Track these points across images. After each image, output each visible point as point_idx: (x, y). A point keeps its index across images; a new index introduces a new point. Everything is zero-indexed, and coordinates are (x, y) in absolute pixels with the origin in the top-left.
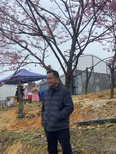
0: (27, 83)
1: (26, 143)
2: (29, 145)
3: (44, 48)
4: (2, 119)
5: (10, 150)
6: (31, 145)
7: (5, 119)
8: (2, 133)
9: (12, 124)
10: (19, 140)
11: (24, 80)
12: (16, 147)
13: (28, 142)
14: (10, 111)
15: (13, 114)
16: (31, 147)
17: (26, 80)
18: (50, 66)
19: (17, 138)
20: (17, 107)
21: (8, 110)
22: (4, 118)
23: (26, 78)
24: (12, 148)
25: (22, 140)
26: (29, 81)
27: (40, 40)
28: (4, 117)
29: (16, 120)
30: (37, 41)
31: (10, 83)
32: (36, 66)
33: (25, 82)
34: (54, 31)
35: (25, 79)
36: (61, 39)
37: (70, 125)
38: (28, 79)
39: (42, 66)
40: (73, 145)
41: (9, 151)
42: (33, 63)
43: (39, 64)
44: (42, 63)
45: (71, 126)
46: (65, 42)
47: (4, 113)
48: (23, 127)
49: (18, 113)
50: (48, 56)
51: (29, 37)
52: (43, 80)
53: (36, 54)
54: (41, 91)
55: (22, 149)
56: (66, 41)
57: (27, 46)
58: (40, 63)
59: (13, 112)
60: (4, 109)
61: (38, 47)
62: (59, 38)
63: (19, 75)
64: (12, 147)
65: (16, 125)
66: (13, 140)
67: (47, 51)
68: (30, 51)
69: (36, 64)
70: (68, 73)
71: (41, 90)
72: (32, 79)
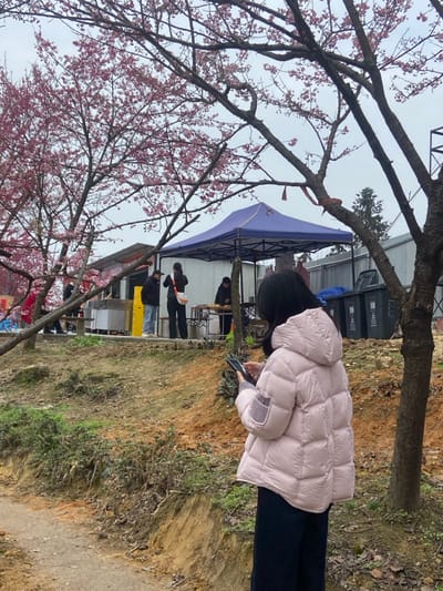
0: (272, 257)
1: (228, 524)
2: (234, 537)
3: (332, 118)
4: (171, 390)
5: (172, 534)
6: (244, 540)
7: (180, 393)
8: (157, 449)
9: (199, 415)
10: (203, 499)
11: (260, 248)
12: (192, 528)
13: (233, 520)
14: (201, 362)
15: (208, 377)
16: (243, 550)
17: (267, 247)
18: (371, 191)
19: (199, 492)
20: (226, 351)
21: (191, 358)
22: (178, 388)
23: (267, 240)
24: (180, 526)
25: (215, 506)
26: (279, 251)
27: (321, 81)
28: (178, 383)
29: (215, 401)
30: (308, 85)
31: (213, 256)
32: (284, 197)
33: (266, 256)
34: (386, 36)
35: (264, 242)
36: (415, 71)
37: (428, 463)
38: (277, 244)
39: (310, 198)
40: (429, 579)
41: (169, 534)
42: (274, 182)
43: (299, 188)
44: (314, 183)
45: (433, 468)
46: (431, 84)
47: (180, 367)
48: (235, 439)
49: (224, 376)
50: (345, 153)
51: (273, 70)
52: (338, 248)
53: (294, 142)
54: (326, 293)
55: (210, 545)
56: (437, 79)
57: (254, 105)
58: (303, 186)
59: (209, 367)
60: (179, 354)
61: (306, 114)
62: (406, 68)
63: (240, 226)
64: (180, 521)
65: (212, 423)
66: (186, 493)
67: (346, 130)
68: (265, 131)
69: (288, 187)
70: (430, 233)
71: (322, 287)
72: (290, 246)
